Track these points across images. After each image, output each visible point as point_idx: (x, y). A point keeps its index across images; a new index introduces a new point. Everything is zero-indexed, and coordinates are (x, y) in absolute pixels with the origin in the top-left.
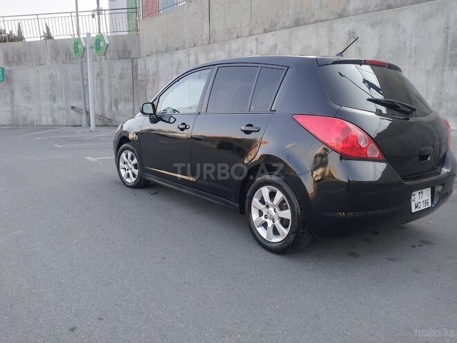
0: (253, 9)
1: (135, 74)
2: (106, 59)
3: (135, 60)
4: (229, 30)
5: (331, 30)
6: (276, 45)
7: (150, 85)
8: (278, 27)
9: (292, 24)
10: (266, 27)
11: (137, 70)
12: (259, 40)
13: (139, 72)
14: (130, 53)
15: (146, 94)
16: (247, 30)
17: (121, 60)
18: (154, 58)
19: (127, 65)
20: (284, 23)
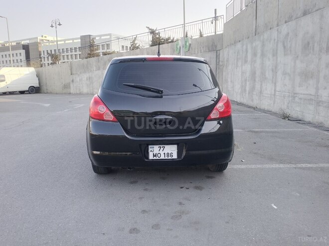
0: (280, 6)
1: (218, 61)
2: (201, 52)
3: (218, 52)
4: (266, 24)
5: (322, 16)
6: (288, 33)
7: (225, 67)
8: (293, 18)
9: (302, 15)
10: (287, 19)
11: (219, 58)
12: (279, 30)
13: (220, 59)
14: (216, 47)
15: (222, 74)
16: (276, 23)
17: (210, 53)
18: (227, 49)
19: (213, 55)
20: (297, 15)
